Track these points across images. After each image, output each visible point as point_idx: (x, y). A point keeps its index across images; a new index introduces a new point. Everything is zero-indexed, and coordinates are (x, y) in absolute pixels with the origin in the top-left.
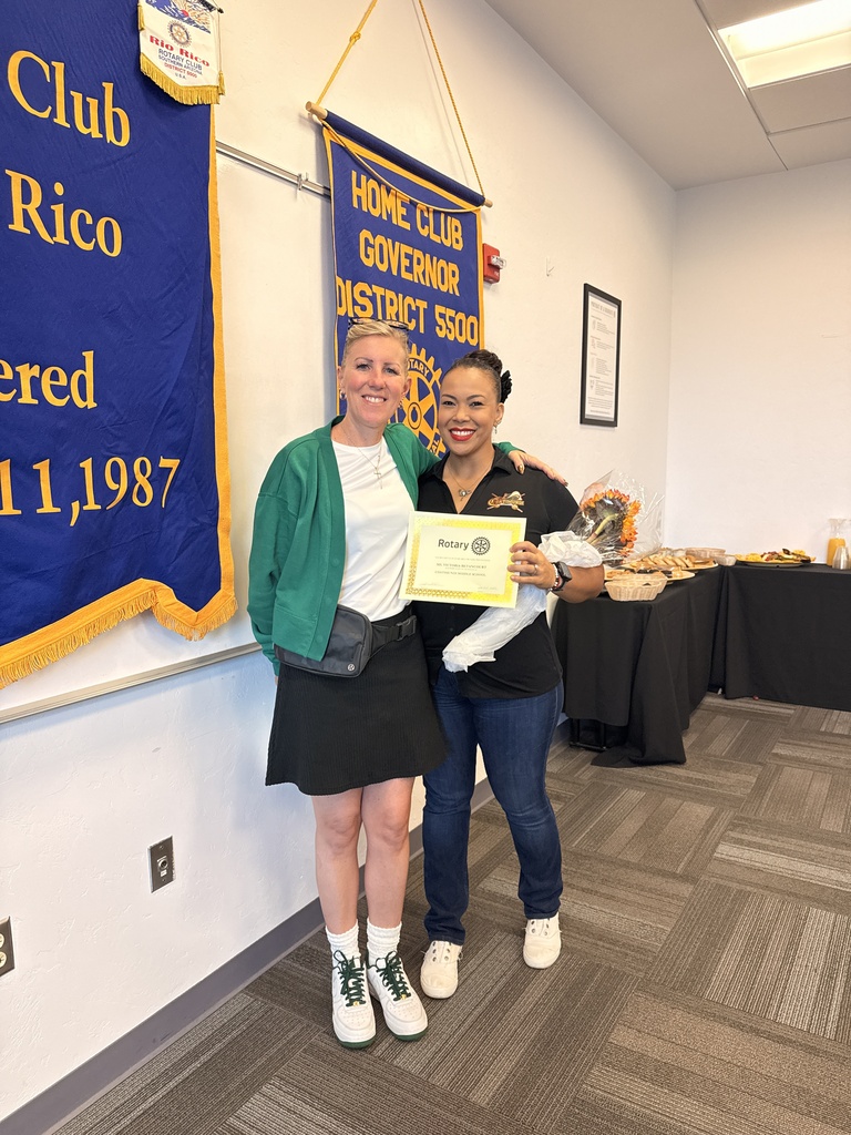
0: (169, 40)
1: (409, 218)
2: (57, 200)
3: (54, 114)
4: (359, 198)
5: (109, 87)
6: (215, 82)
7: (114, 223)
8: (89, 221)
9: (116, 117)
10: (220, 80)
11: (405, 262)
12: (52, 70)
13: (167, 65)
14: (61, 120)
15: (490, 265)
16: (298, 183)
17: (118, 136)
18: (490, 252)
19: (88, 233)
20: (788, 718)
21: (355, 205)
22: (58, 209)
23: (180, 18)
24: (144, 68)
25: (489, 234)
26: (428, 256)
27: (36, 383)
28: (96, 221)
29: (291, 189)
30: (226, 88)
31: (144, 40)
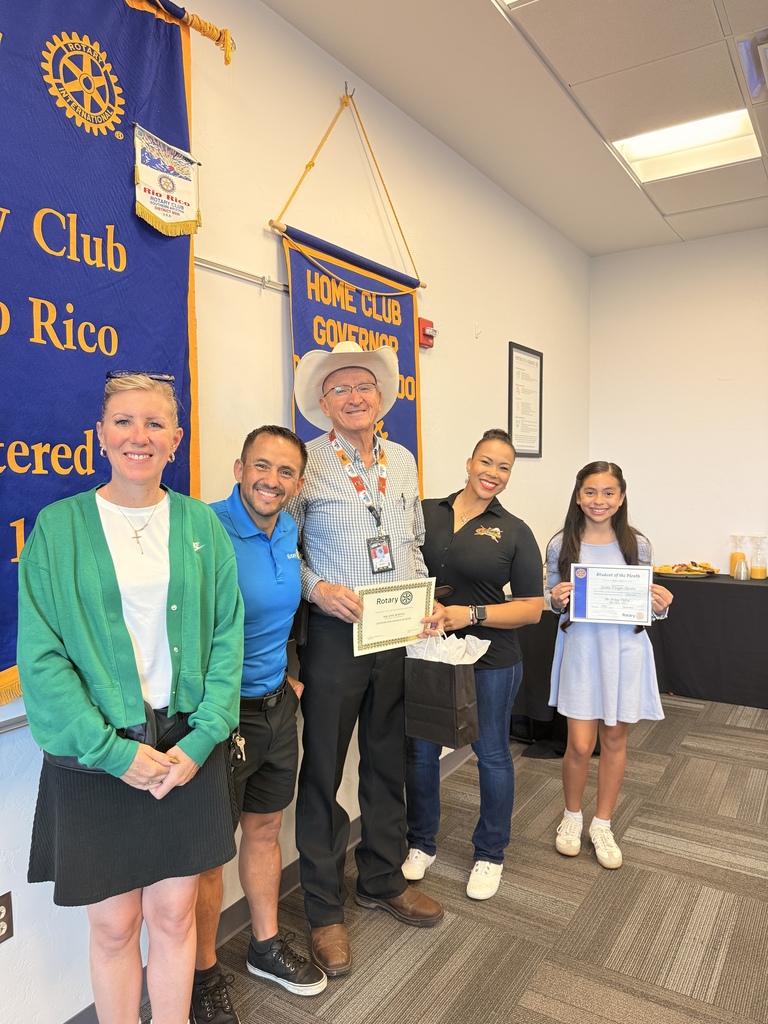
0: (159, 190)
1: (356, 303)
2: (68, 317)
3: (67, 252)
4: (313, 291)
5: (110, 229)
6: (194, 218)
7: (112, 330)
8: (93, 329)
9: (116, 250)
10: (198, 215)
12: (67, 220)
13: (156, 208)
14: (73, 256)
15: (425, 335)
16: (263, 283)
17: (117, 264)
18: (426, 324)
19: (91, 339)
20: (697, 713)
21: (310, 297)
22: (69, 324)
23: (168, 172)
24: (139, 212)
25: (423, 308)
26: (371, 332)
27: (46, 457)
28: (97, 330)
29: (257, 288)
30: (203, 222)
31: (139, 191)
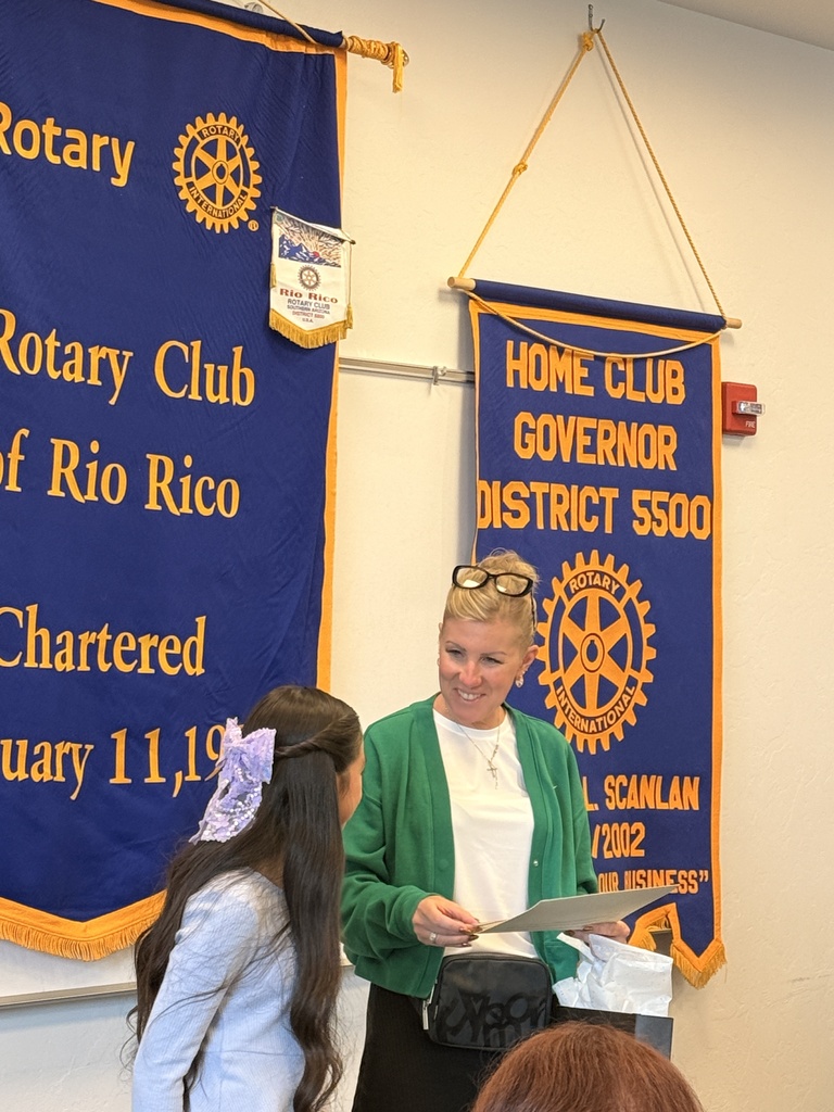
0: (299, 288)
1: (595, 378)
2: (186, 472)
3: (189, 391)
4: (516, 373)
5: (238, 351)
6: (342, 318)
7: (233, 482)
9: (243, 377)
10: (349, 313)
11: (585, 441)
12: (191, 349)
13: (294, 313)
14: (195, 396)
15: (735, 414)
16: (434, 376)
17: (243, 395)
18: (738, 393)
19: (209, 498)
21: (510, 383)
22: (186, 481)
23: (311, 260)
24: (272, 324)
26: (622, 424)
27: (154, 652)
28: (217, 486)
30: (354, 321)
31: (274, 295)
